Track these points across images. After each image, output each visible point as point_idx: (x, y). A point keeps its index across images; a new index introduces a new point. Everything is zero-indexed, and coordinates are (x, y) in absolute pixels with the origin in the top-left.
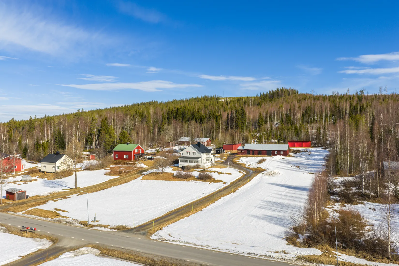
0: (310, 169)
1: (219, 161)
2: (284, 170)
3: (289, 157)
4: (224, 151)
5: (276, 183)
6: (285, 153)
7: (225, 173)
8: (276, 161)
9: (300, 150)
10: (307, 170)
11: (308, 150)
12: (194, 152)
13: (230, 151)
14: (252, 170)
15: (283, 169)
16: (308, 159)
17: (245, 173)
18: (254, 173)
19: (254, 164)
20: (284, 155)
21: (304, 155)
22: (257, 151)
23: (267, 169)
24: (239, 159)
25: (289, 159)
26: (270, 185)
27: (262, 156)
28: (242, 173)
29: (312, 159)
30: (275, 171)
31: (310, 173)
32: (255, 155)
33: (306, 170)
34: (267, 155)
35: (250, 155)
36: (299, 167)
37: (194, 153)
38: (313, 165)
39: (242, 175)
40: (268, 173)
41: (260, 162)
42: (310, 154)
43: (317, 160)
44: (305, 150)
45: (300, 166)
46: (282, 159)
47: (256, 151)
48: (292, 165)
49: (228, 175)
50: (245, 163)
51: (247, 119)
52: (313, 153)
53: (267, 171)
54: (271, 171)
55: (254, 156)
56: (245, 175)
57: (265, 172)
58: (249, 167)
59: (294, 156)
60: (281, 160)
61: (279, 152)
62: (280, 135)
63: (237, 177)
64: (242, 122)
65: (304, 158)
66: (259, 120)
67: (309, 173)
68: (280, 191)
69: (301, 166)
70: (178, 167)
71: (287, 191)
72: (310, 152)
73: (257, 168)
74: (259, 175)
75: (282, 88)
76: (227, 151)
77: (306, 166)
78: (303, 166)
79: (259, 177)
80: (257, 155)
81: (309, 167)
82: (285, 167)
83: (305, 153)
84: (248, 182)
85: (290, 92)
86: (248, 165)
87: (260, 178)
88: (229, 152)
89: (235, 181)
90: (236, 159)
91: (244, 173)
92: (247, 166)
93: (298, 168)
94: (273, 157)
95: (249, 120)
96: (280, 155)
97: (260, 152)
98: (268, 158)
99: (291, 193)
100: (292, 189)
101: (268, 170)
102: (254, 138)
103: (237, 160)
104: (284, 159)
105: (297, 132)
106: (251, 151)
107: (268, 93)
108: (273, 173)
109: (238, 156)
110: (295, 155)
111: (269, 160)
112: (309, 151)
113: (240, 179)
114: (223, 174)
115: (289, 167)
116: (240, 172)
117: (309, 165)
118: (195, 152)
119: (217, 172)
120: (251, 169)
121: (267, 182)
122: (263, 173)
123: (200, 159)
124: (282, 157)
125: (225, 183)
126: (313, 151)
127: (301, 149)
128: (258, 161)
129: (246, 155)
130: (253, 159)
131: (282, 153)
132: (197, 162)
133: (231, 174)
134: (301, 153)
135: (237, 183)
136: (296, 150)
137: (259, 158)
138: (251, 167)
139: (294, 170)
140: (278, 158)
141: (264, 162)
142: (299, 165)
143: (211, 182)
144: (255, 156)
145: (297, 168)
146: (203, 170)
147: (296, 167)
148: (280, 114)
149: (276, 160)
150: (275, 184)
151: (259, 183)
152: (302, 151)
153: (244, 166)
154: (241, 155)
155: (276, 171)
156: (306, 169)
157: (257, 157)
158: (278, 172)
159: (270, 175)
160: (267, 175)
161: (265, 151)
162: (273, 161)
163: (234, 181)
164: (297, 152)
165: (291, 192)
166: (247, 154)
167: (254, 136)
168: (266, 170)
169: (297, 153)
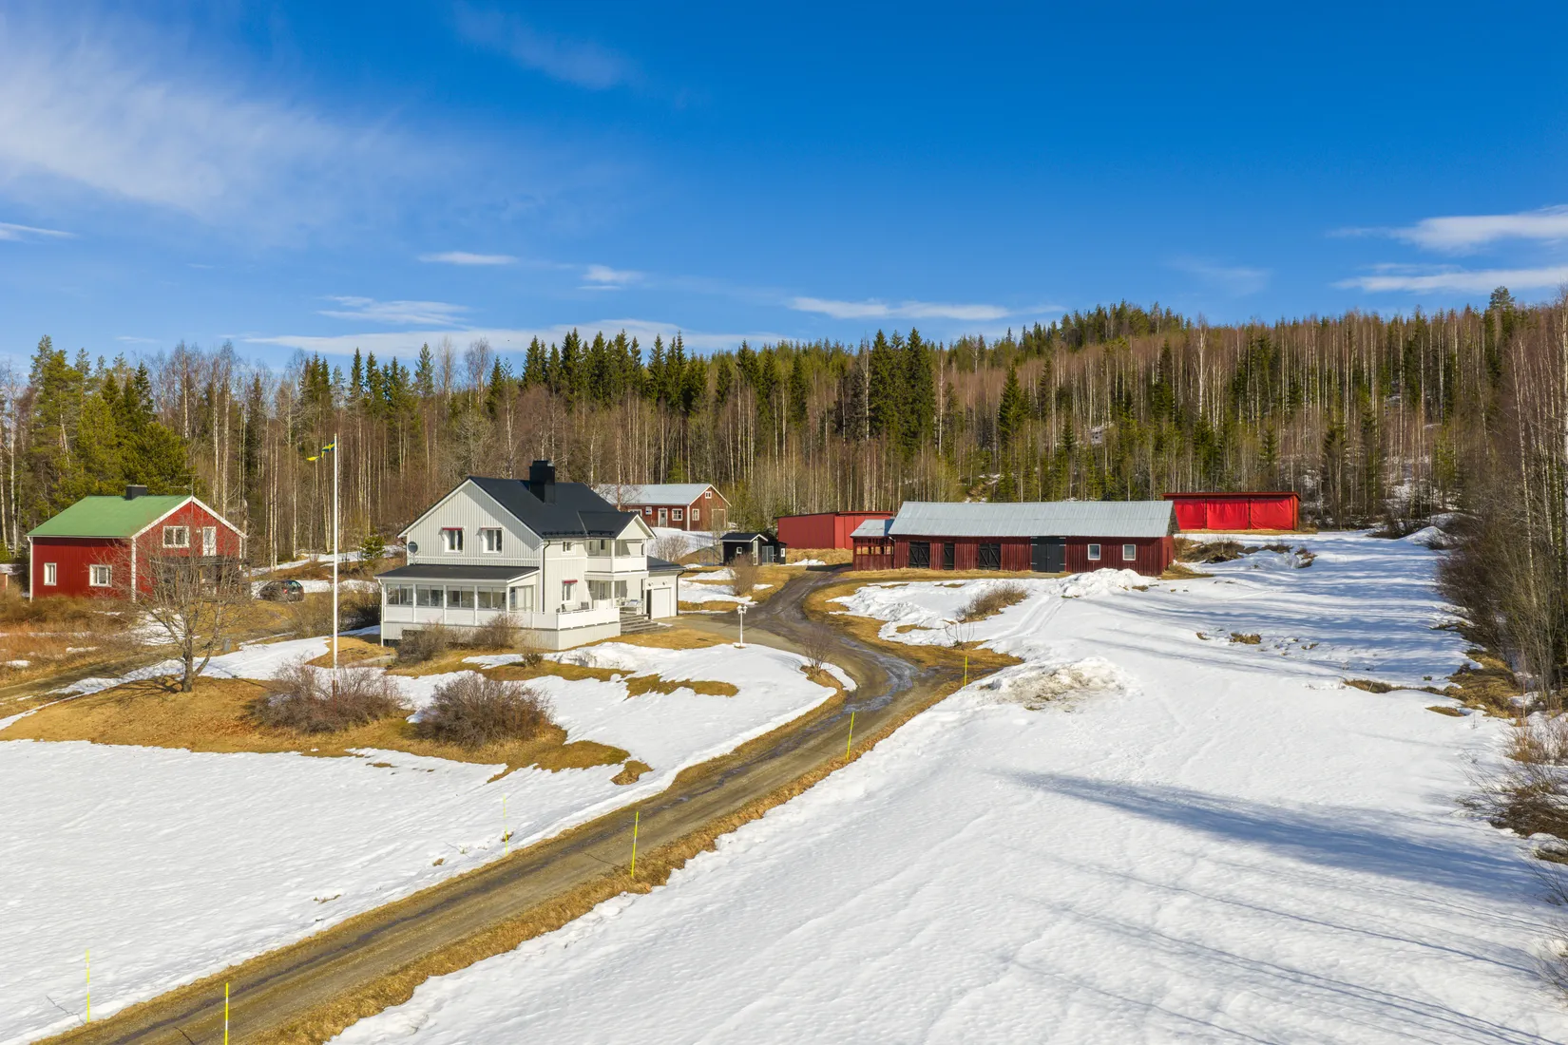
0: (1343, 655)
1: (712, 604)
2: (1151, 658)
3: (1179, 578)
4: (777, 552)
5: (1094, 772)
6: (1152, 557)
7: (687, 684)
8: (1090, 602)
9: (1240, 542)
10: (1324, 657)
11: (1291, 544)
12: (490, 533)
13: (815, 552)
14: (919, 661)
15: (1144, 650)
16: (1303, 589)
17: (851, 685)
18: (923, 681)
19: (938, 624)
20: (1143, 566)
21: (1271, 568)
22: (973, 547)
23: (1027, 656)
24: (849, 593)
25: (1180, 591)
26: (1039, 795)
27: (1001, 573)
28: (828, 680)
29: (1332, 591)
30: (1088, 667)
31: (1355, 684)
32: (963, 567)
33: (1312, 662)
34: (1034, 568)
35: (930, 572)
36: (1257, 639)
37: (495, 537)
38: (1355, 624)
39: (821, 696)
40: (1029, 681)
41: (985, 608)
42: (1308, 565)
43: (1372, 597)
44: (1275, 544)
45: (1263, 632)
46: (1131, 591)
47: (966, 547)
48: (1202, 628)
49: (703, 697)
50: (885, 615)
51: (941, 400)
52: (1324, 556)
53: (1021, 666)
54: (1051, 664)
55: (953, 573)
56: (849, 697)
57: (1005, 679)
58: (902, 638)
59: (1212, 576)
60: (1126, 595)
61: (1110, 552)
62: (1117, 471)
63: (768, 720)
64: (908, 408)
65: (1278, 583)
66: (1004, 408)
67: (1347, 683)
68: (1128, 878)
69: (1273, 633)
70: (374, 639)
71: (1202, 874)
72: (1303, 551)
73: (958, 644)
74: (953, 699)
75: (1118, 307)
76: (801, 552)
77: (1306, 632)
78: (1285, 633)
79: (956, 716)
80: (974, 571)
81: (1335, 643)
82: (1158, 638)
83: (1276, 560)
84: (843, 764)
85: (1155, 323)
86: (901, 630)
87: (962, 723)
88: (809, 558)
89: (738, 750)
90: (829, 591)
91: (840, 686)
92: (887, 634)
93: (1254, 648)
94: (1073, 576)
95: (951, 403)
96: (1120, 565)
97: (991, 553)
98: (1041, 588)
99: (1260, 910)
100: (1252, 853)
101: (1032, 664)
102: (973, 492)
103: (837, 600)
104: (1143, 588)
105: (1211, 452)
106: (935, 548)
107: (1059, 326)
108: (1066, 680)
109: (854, 574)
110: (1212, 569)
111: (1046, 598)
112: (1298, 548)
113: (789, 736)
114: (668, 688)
115: (1184, 643)
116: (813, 674)
117: (1323, 623)
118: (499, 533)
119: (623, 674)
120: (908, 657)
121: (1017, 764)
122: (990, 687)
123: (530, 579)
124: (1130, 577)
125: (634, 772)
126: (1323, 546)
127: (1244, 538)
128: (966, 603)
129: (904, 569)
130: (943, 591)
131: (1128, 554)
132: (500, 601)
133: (731, 690)
134: (1252, 558)
135: (745, 769)
136: (1218, 546)
137: (981, 585)
138: (916, 639)
139: (1228, 664)
140: (1105, 582)
141: (1009, 609)
142: (1254, 624)
143: (513, 766)
144: (963, 573)
145: (1239, 646)
146: (521, 665)
147: (1236, 638)
148: (1113, 378)
149: (1091, 597)
150: (1085, 784)
151: (937, 770)
152: (1254, 549)
153: (863, 633)
154: (875, 573)
155: (1091, 666)
156: (1315, 655)
157: (971, 578)
158: (1104, 673)
159: (1042, 700)
160: (1020, 698)
161: (1021, 546)
162: (1070, 601)
163: (725, 748)
164: (1219, 554)
165: (1251, 886)
166: (910, 565)
167: (975, 485)
168: (1020, 661)
169: (1219, 559)
